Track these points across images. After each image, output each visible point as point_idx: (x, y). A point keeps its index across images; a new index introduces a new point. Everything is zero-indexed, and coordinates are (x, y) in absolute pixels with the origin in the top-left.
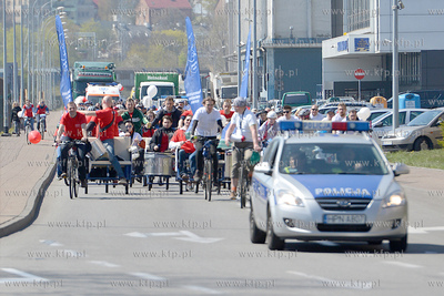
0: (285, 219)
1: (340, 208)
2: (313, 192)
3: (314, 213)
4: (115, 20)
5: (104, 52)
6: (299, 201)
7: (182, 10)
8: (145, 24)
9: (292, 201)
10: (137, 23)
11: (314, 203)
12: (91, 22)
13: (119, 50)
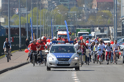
0: (50, 63)
1: (62, 60)
2: (56, 57)
3: (56, 62)
4: (84, 6)
5: (79, 19)
6: (53, 59)
7: (110, 3)
8: (96, 8)
9: (51, 59)
10: (92, 8)
11: (56, 59)
12: (75, 7)
13: (85, 18)
